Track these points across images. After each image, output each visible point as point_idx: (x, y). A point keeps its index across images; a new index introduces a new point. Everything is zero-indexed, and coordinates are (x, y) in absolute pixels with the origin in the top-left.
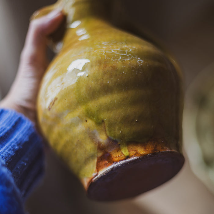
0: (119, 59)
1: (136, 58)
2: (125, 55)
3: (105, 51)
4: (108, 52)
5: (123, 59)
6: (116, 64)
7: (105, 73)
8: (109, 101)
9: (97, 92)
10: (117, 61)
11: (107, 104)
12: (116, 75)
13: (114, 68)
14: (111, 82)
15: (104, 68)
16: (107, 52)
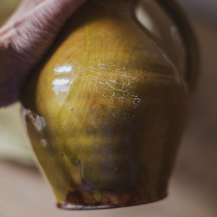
0: (112, 95)
1: (133, 96)
2: (121, 90)
3: (98, 80)
4: (101, 83)
5: (117, 96)
6: (107, 102)
7: (91, 112)
8: (91, 144)
9: (78, 131)
10: (109, 98)
11: (87, 146)
12: (104, 117)
13: (103, 107)
14: (96, 124)
15: (91, 105)
16: (99, 82)
